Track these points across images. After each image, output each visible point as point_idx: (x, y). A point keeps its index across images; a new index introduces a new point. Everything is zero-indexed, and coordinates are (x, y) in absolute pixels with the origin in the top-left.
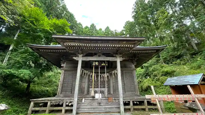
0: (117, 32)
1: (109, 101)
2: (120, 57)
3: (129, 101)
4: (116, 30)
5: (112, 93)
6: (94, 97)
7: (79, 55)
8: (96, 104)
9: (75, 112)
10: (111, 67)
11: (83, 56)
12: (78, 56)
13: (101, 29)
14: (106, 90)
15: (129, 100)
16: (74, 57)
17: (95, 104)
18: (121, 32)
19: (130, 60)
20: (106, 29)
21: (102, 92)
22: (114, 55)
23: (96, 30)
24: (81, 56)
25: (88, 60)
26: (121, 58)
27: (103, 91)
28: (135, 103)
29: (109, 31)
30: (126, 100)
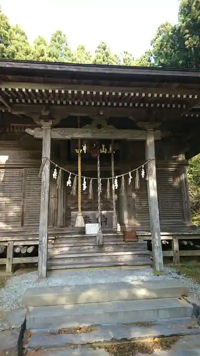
1: (127, 240)
2: (155, 129)
3: (170, 241)
5: (126, 221)
7: (42, 122)
8: (92, 247)
9: (44, 268)
11: (54, 127)
12: (40, 126)
15: (171, 238)
16: (29, 127)
17: (89, 249)
22: (139, 124)
24: (47, 125)
25: (68, 137)
26: (159, 131)
27: (104, 216)
28: (186, 243)
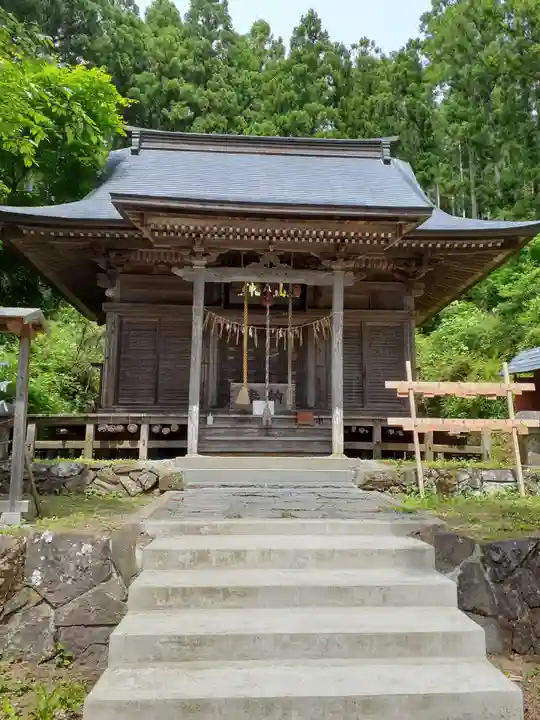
0: (372, 53)
1: (300, 423)
2: (347, 270)
3: (370, 429)
4: (364, 43)
5: (311, 402)
6: (246, 411)
7: (194, 261)
8: (256, 430)
9: (195, 443)
10: (314, 307)
11: (208, 265)
12: (192, 265)
13: (262, 30)
14: (289, 389)
15: (370, 424)
16: (175, 266)
17: (253, 433)
18: (400, 56)
19: (397, 276)
20: (299, 32)
21: (276, 397)
23: (230, 39)
24: (200, 263)
25: (227, 280)
27: (278, 392)
28: (392, 432)
29: (320, 50)
30: (358, 424)
